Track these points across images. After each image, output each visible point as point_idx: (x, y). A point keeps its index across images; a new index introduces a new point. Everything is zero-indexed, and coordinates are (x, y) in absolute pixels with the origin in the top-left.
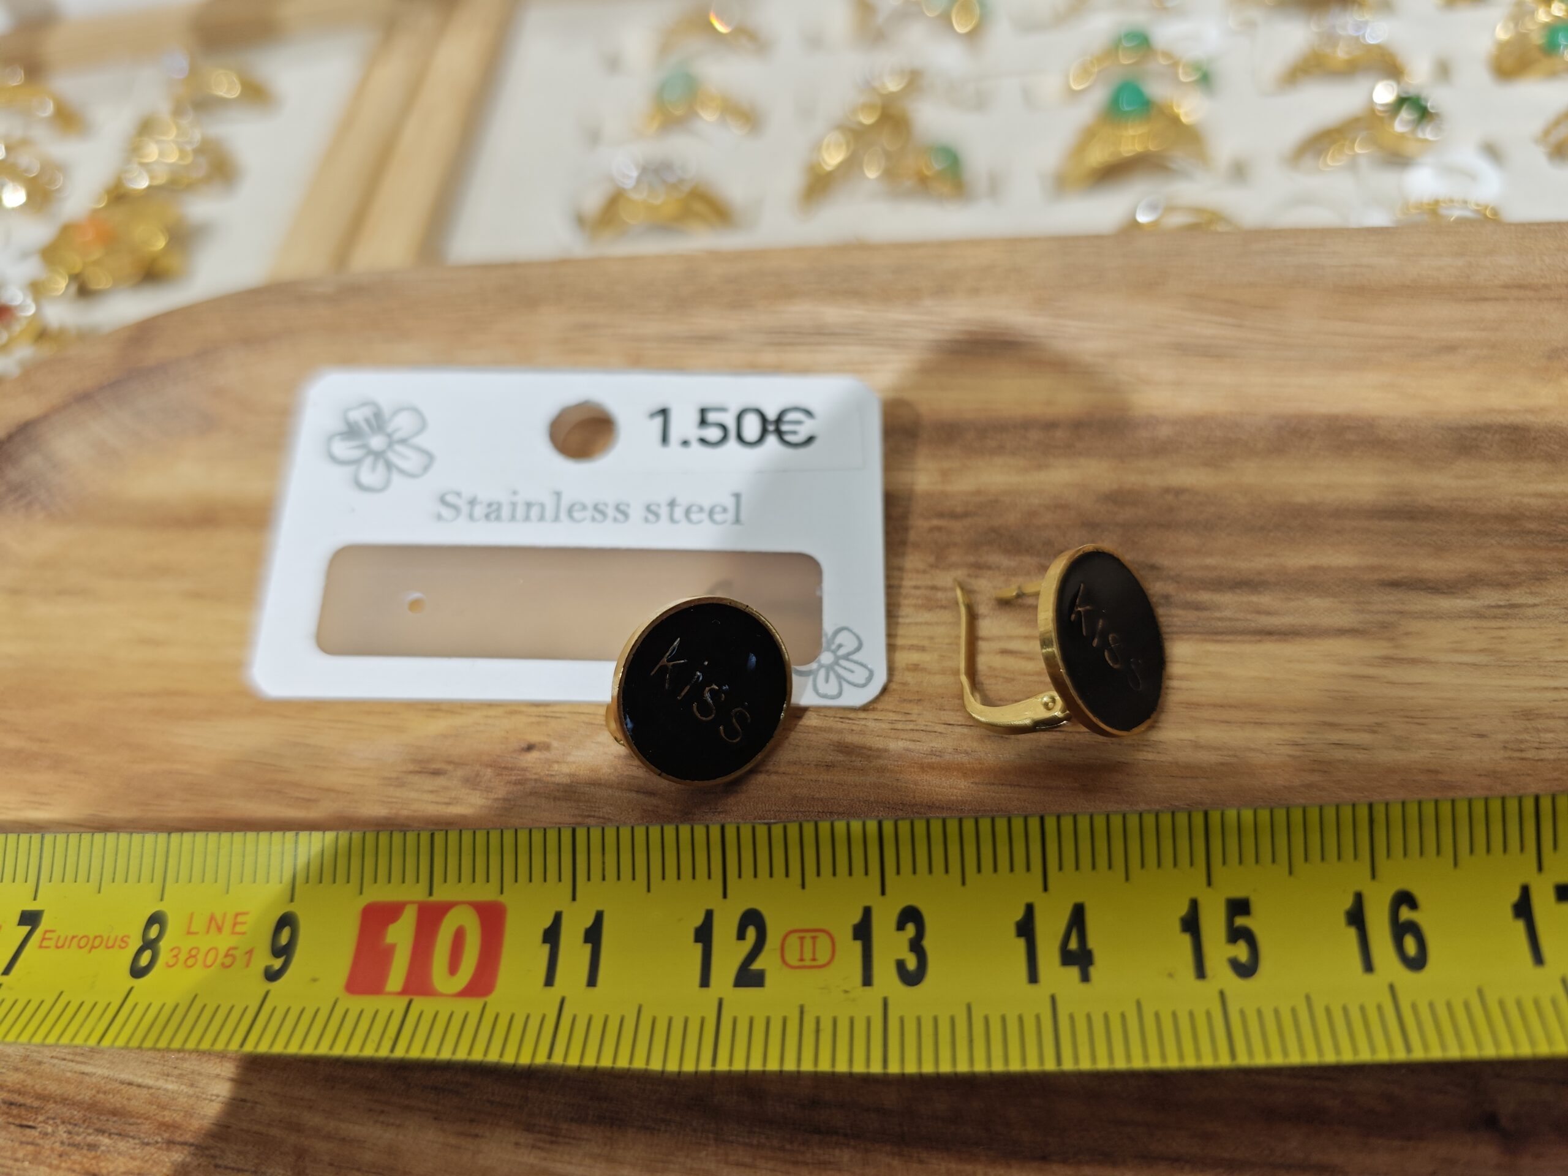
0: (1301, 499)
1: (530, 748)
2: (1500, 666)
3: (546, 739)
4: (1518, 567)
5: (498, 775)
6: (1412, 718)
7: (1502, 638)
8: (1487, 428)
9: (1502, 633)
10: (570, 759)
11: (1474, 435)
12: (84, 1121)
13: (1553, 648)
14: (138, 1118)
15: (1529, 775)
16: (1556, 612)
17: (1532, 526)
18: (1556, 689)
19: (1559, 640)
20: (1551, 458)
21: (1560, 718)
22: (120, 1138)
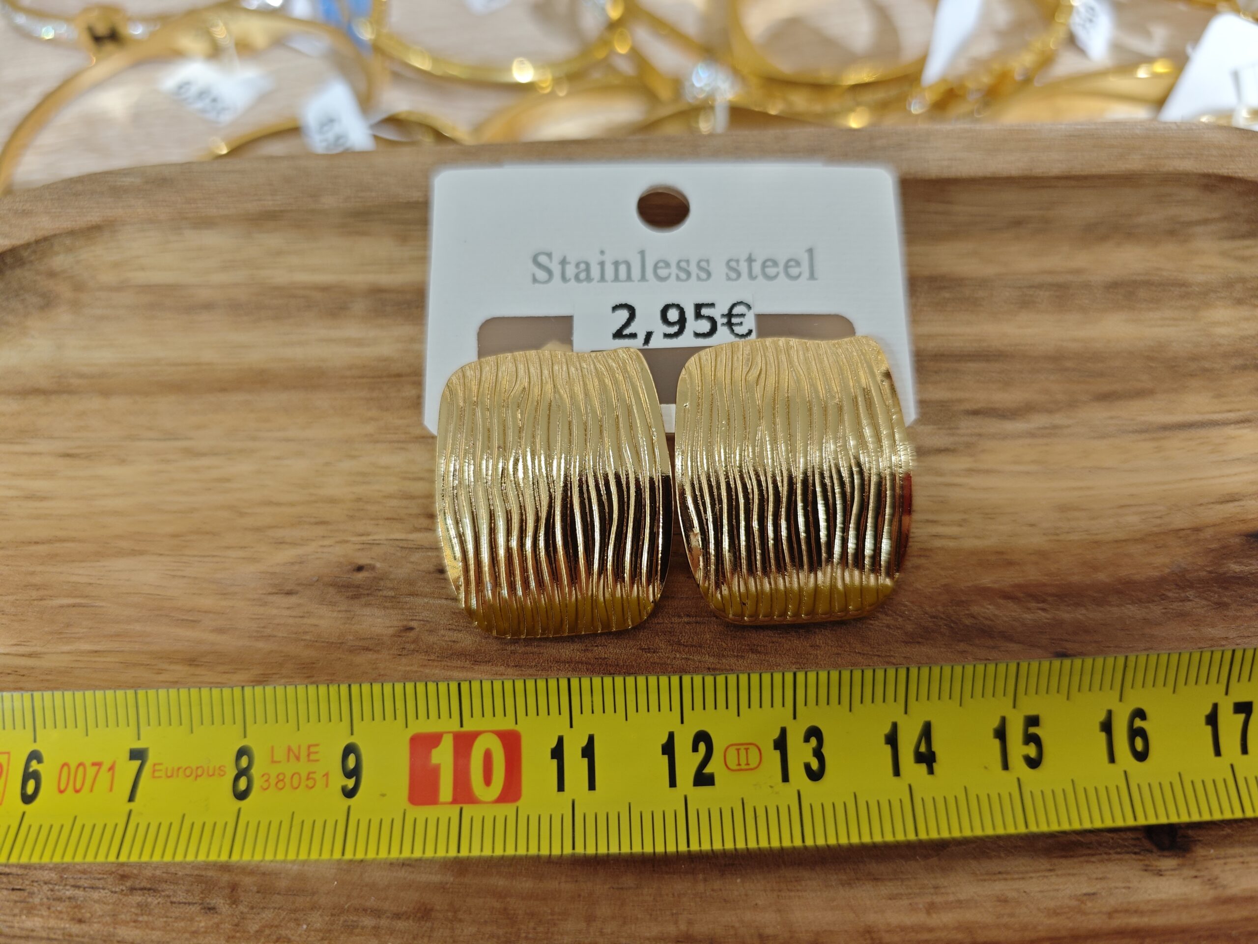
1: (360, 569)
2: (1045, 473)
3: (372, 562)
4: (1059, 397)
5: (338, 592)
6: (987, 514)
7: (1047, 451)
8: (1040, 286)
9: (1047, 448)
10: (392, 576)
13: (1080, 458)
15: (1062, 552)
16: (1082, 431)
17: (1069, 364)
18: (1081, 488)
19: (1084, 451)
20: (1082, 310)
21: (1083, 510)
22: (92, 890)
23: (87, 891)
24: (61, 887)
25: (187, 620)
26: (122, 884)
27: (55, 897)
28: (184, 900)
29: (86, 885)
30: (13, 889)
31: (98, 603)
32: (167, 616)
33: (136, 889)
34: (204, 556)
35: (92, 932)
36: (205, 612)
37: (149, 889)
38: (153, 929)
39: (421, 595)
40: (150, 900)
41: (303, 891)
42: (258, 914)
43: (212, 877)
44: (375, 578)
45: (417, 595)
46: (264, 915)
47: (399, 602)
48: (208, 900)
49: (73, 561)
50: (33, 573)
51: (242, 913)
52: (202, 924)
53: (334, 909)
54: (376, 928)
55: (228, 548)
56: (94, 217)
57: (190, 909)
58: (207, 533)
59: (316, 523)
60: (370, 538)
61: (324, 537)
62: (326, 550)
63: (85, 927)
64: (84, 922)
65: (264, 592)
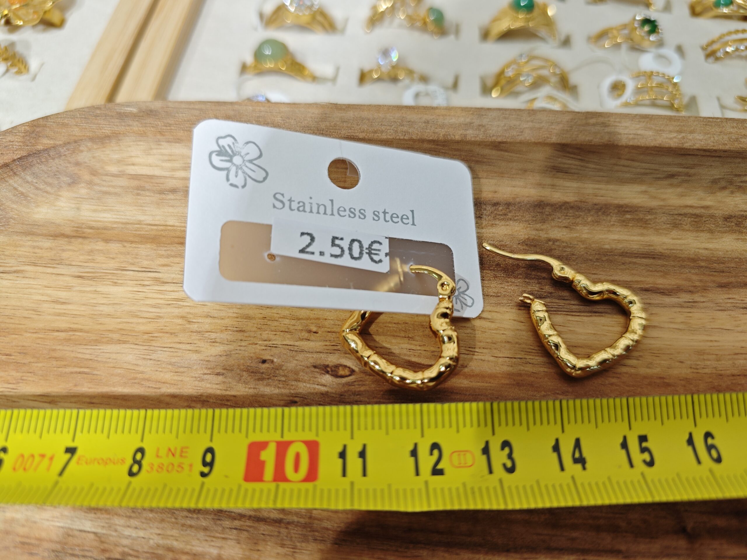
0: (607, 247)
1: (264, 362)
2: (689, 330)
3: (271, 358)
4: (698, 284)
5: (249, 376)
6: (654, 353)
7: (690, 317)
8: (685, 215)
9: (690, 315)
10: (284, 368)
11: (680, 218)
13: (711, 322)
15: (700, 380)
16: (712, 305)
17: (703, 264)
18: (711, 341)
19: (713, 318)
20: (711, 231)
21: (713, 354)
25: (152, 387)
30: (31, 554)
31: (95, 372)
32: (139, 383)
34: (164, 347)
36: (164, 383)
39: (302, 381)
44: (273, 368)
45: (299, 381)
47: (287, 385)
49: (80, 344)
50: (54, 350)
55: (180, 343)
56: (107, 131)
58: (167, 333)
59: (237, 331)
60: (270, 343)
61: (241, 340)
62: (242, 348)
65: (202, 372)
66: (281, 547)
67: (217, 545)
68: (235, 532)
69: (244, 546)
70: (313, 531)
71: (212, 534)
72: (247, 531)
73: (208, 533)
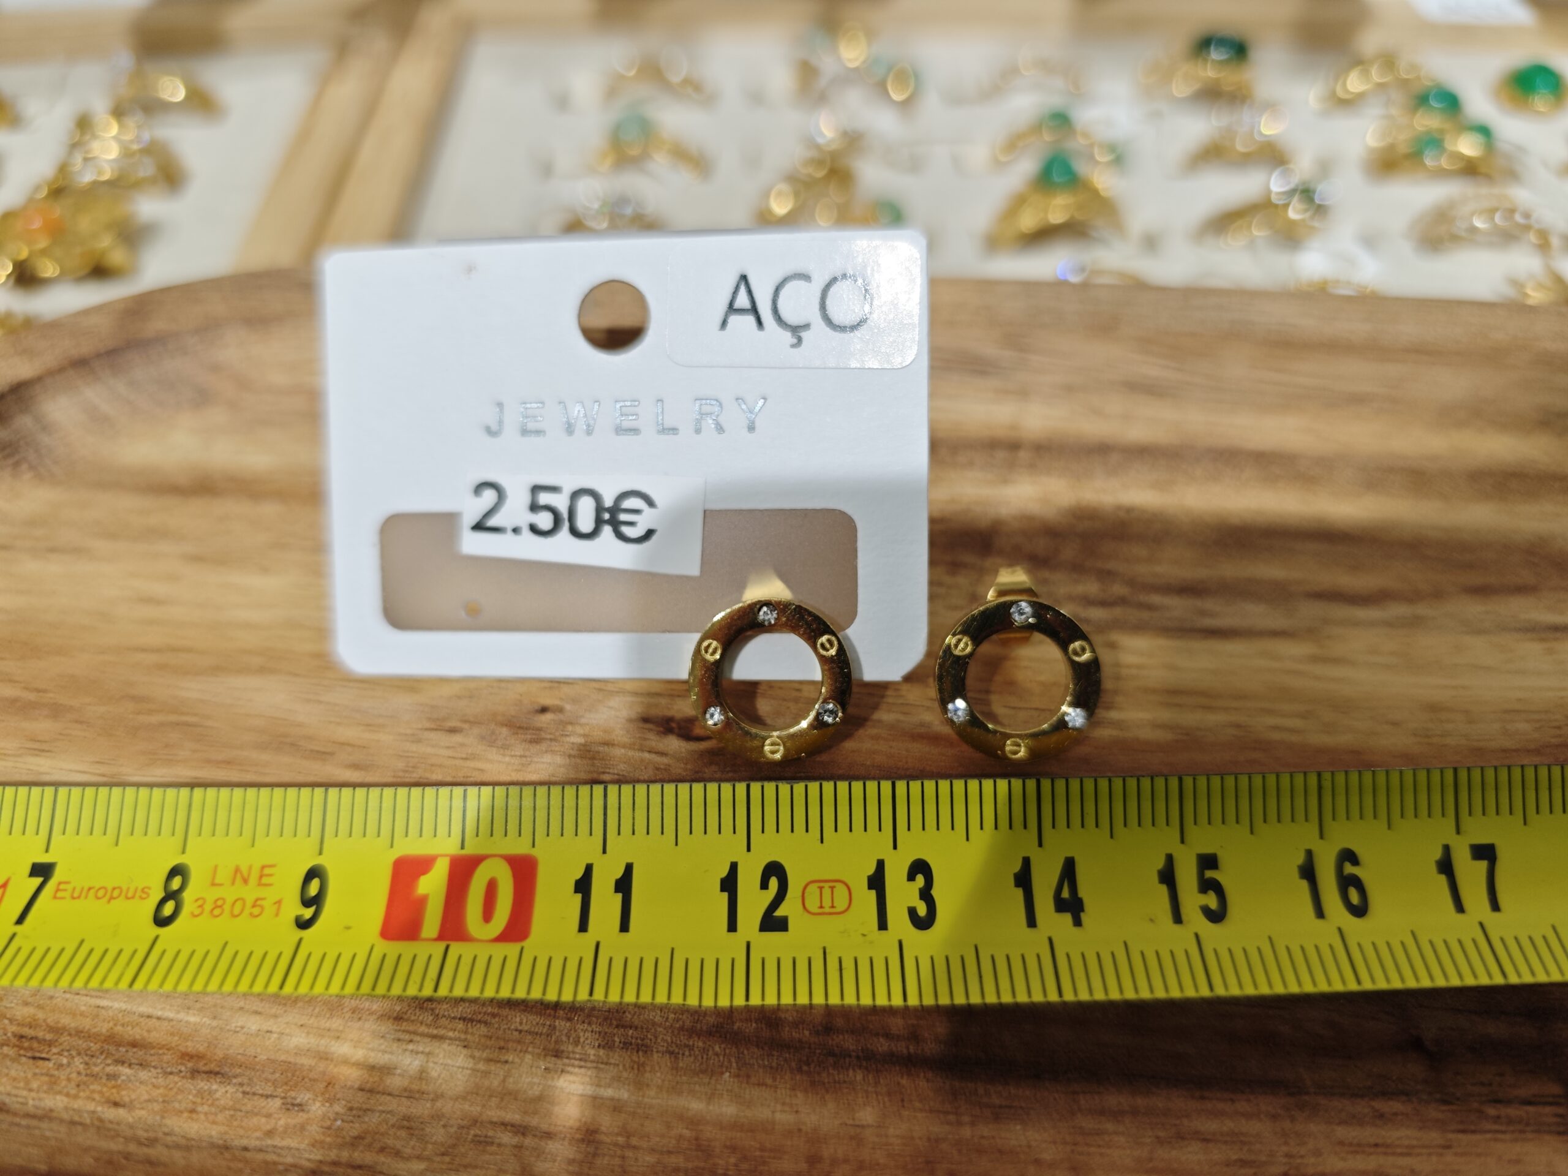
0: (1235, 519)
1: (544, 710)
2: (1408, 667)
3: (559, 703)
4: (1420, 586)
5: (513, 734)
6: (1338, 707)
7: (1409, 644)
8: (1390, 470)
9: (1409, 640)
10: (583, 721)
12: (102, 1053)
13: (1452, 653)
14: (160, 1049)
16: (1452, 624)
17: (1429, 552)
18: (1455, 687)
19: (1457, 647)
20: (1443, 497)
21: (1459, 711)
22: (140, 1068)
23: (133, 1069)
24: (99, 1061)
25: (318, 752)
26: (182, 1064)
27: (89, 1072)
28: (261, 1092)
29: (133, 1061)
30: (34, 1058)
31: (208, 723)
32: (293, 745)
33: (198, 1072)
35: (131, 1120)
36: (343, 744)
37: (217, 1073)
38: (214, 1123)
39: (618, 746)
40: (215, 1087)
41: (423, 1093)
42: (359, 1116)
43: (302, 1065)
44: (562, 721)
45: (613, 745)
46: (366, 1119)
47: (589, 752)
48: (293, 1094)
49: (186, 674)
50: (134, 683)
51: (337, 1114)
52: (282, 1122)
53: (462, 1119)
54: (519, 1147)
57: (268, 1103)
62: (503, 685)
63: (121, 1112)
64: (124, 1106)
65: (420, 726)
66: (556, 1056)
67: (421, 1049)
68: (461, 1025)
69: (477, 1054)
70: (624, 1027)
71: (411, 1028)
72: (486, 1023)
73: (405, 1026)
